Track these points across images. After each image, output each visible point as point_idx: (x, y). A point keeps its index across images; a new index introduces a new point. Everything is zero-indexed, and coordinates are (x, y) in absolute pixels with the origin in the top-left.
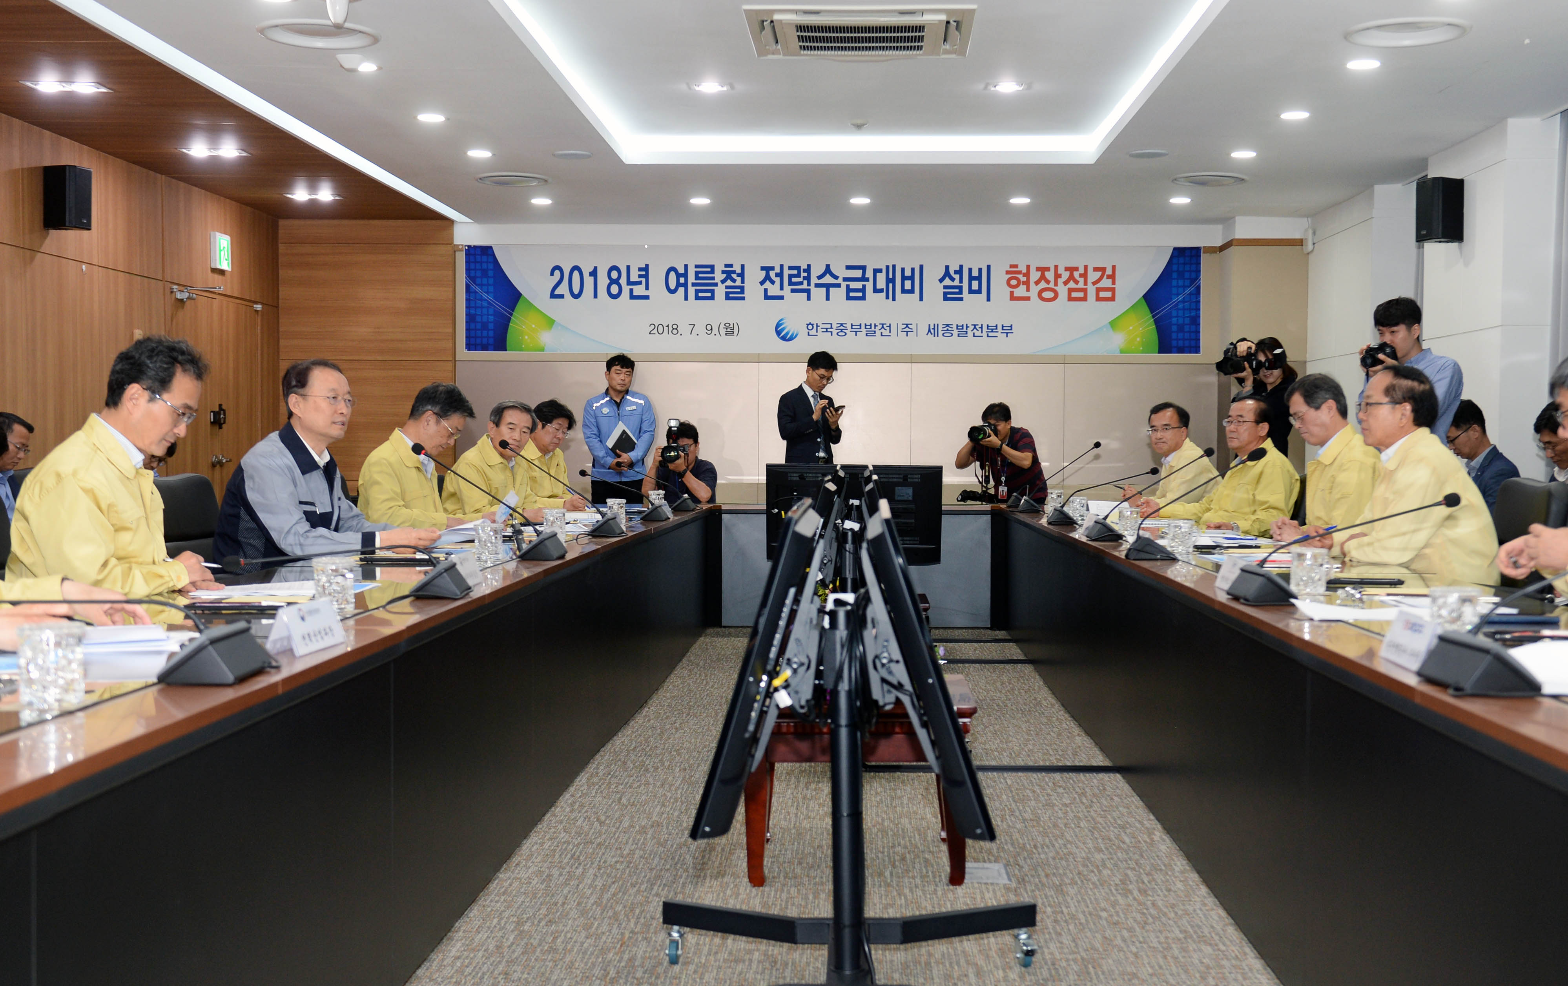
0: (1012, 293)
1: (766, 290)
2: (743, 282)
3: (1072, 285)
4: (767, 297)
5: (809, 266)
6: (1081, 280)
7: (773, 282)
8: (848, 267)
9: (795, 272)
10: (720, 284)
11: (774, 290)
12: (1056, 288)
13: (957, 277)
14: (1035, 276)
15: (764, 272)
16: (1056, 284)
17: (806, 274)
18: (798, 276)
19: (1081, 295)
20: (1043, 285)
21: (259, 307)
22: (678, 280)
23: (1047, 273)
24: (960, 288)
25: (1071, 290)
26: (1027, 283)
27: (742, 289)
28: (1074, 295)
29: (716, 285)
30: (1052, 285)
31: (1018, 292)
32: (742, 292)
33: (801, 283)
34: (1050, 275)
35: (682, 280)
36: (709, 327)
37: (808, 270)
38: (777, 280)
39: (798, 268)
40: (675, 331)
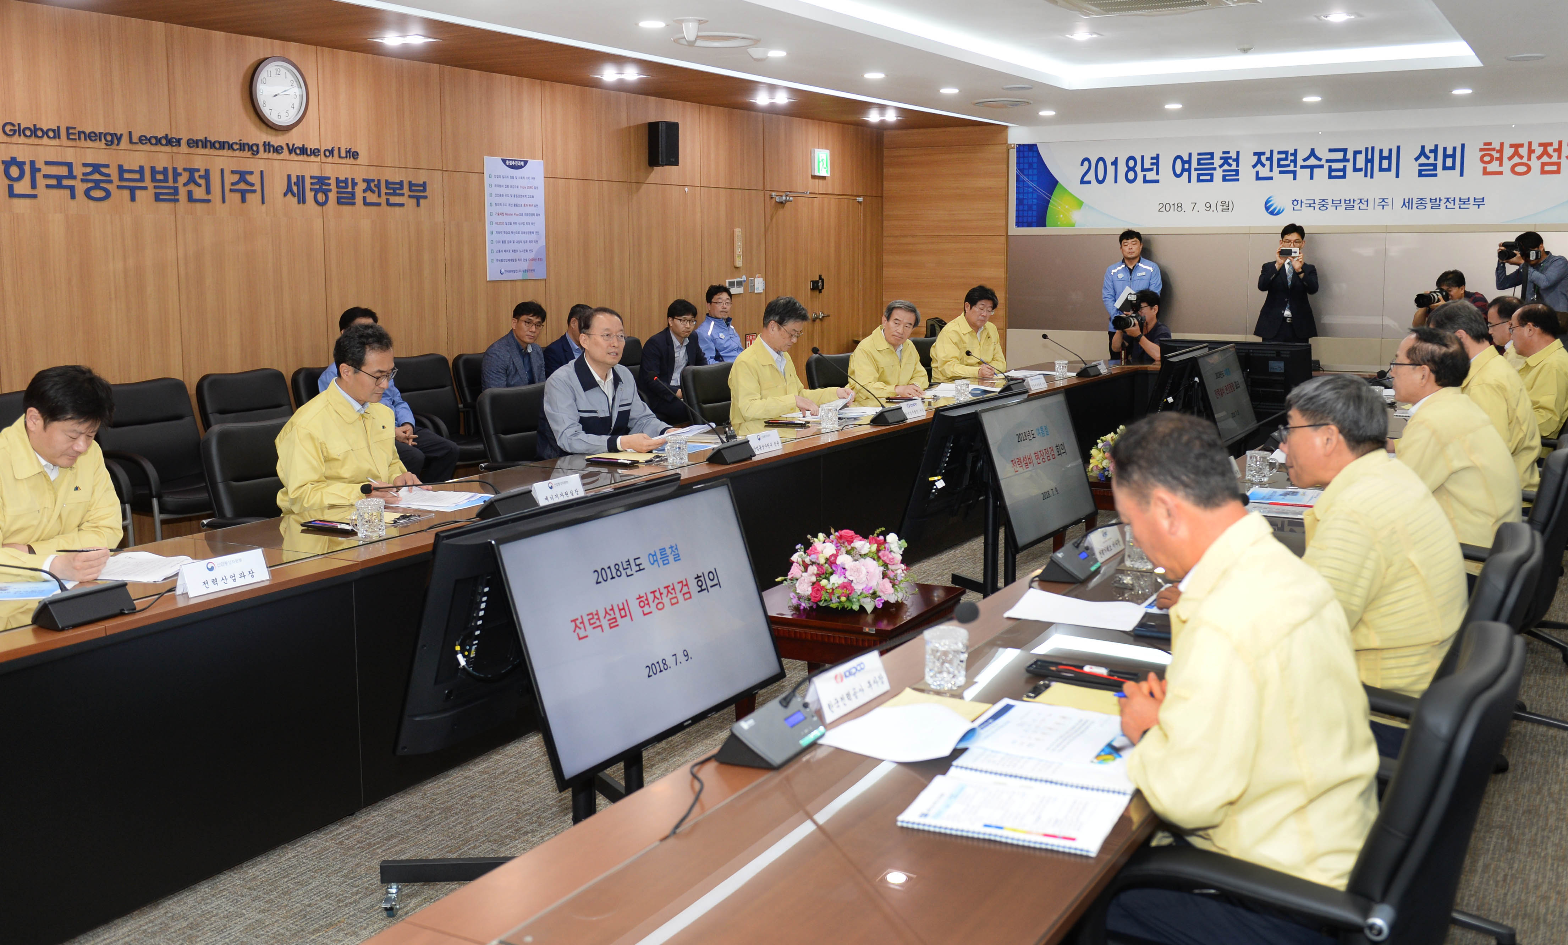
0: (1485, 168)
1: (1257, 172)
2: (1238, 166)
3: (1545, 159)
4: (1258, 178)
5: (1296, 150)
6: (1555, 155)
7: (1263, 165)
8: (1331, 150)
9: (1283, 156)
10: (1218, 168)
11: (1264, 172)
12: (1528, 162)
13: (1432, 155)
14: (1508, 152)
15: (1257, 157)
16: (1529, 159)
17: (1292, 158)
18: (1286, 159)
19: (1554, 168)
20: (1516, 160)
21: (860, 199)
22: (1183, 166)
23: (1520, 150)
24: (1435, 166)
25: (1543, 165)
26: (1500, 159)
27: (1237, 172)
28: (1547, 168)
29: (1215, 169)
30: (1525, 160)
31: (1491, 167)
32: (1237, 174)
33: (1288, 165)
34: (1523, 151)
35: (1186, 166)
36: (1208, 205)
37: (1295, 154)
38: (1268, 163)
39: (1286, 153)
40: (1180, 209)
